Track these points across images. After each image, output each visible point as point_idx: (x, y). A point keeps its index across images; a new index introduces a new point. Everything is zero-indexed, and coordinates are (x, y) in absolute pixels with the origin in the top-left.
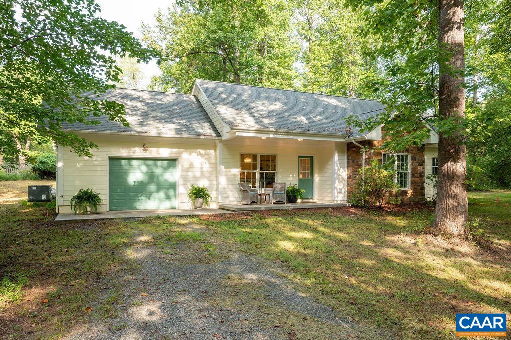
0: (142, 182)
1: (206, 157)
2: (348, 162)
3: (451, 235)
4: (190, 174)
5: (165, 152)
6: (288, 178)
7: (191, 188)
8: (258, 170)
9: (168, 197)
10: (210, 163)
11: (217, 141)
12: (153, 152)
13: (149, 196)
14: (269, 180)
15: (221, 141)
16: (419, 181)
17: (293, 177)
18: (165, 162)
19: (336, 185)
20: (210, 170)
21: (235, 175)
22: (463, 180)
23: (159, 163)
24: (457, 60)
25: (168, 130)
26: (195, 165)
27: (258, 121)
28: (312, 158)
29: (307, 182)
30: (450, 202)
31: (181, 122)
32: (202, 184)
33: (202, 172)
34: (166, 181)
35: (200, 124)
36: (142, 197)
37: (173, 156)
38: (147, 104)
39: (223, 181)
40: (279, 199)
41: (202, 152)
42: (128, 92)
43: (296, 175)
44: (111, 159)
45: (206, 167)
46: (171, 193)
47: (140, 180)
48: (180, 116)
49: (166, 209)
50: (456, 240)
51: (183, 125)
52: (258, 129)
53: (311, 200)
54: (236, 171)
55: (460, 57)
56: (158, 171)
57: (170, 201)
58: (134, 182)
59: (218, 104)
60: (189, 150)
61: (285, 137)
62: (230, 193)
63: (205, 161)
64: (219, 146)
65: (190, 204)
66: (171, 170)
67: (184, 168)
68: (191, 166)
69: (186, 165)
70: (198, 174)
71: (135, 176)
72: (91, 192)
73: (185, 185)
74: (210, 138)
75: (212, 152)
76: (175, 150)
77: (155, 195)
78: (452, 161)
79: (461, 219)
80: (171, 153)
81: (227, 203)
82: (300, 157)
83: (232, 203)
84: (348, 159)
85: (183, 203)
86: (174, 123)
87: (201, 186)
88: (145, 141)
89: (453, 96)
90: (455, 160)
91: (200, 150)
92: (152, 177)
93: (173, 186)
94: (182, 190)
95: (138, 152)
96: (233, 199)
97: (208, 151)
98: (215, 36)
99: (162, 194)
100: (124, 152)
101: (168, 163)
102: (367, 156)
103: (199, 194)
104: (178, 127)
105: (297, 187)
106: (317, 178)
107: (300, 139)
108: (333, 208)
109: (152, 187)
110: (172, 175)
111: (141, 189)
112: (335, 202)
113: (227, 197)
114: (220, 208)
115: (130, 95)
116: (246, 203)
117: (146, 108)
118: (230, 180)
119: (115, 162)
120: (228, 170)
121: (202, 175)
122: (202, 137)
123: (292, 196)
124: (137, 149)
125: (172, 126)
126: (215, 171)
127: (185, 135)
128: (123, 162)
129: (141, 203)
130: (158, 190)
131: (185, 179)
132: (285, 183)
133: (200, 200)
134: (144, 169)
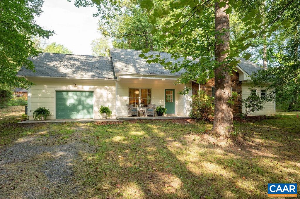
0: (74, 104)
1: (110, 90)
2: (193, 92)
4: (101, 100)
5: (87, 88)
6: (158, 102)
7: (101, 107)
8: (139, 98)
9: (89, 113)
10: (112, 94)
11: (115, 81)
12: (80, 87)
13: (78, 112)
14: (146, 104)
15: (117, 81)
17: (161, 101)
18: (87, 93)
19: (185, 106)
20: (113, 97)
21: (126, 101)
23: (84, 94)
25: (87, 76)
26: (104, 95)
27: (137, 69)
28: (174, 90)
29: (170, 105)
30: (220, 115)
31: (97, 71)
33: (108, 99)
34: (88, 104)
35: (108, 72)
36: (74, 112)
37: (91, 90)
38: (81, 62)
39: (118, 104)
40: (150, 114)
41: (108, 87)
42: (74, 56)
43: (163, 100)
44: (57, 91)
45: (110, 96)
46: (91, 110)
47: (73, 103)
48: (98, 68)
49: (88, 119)
50: (221, 138)
51: (97, 73)
53: (173, 115)
54: (126, 98)
55: (225, 24)
56: (83, 98)
57: (90, 114)
58: (70, 104)
59: (117, 61)
60: (100, 86)
61: (150, 78)
62: (123, 111)
63: (109, 92)
64: (116, 83)
65: (101, 116)
66: (91, 98)
67: (97, 97)
68: (101, 96)
69: (98, 95)
70: (105, 100)
71: (71, 100)
72: (44, 109)
73: (98, 106)
74: (110, 79)
75: (113, 88)
76: (92, 87)
77: (82, 111)
80: (90, 88)
81: (121, 116)
82: (166, 90)
83: (124, 116)
84: (193, 91)
85: (97, 116)
86: (93, 72)
87: (107, 106)
88: (75, 82)
91: (106, 87)
92: (80, 102)
93: (92, 107)
94: (96, 109)
95: (71, 88)
96: (125, 114)
97: (111, 87)
98: (135, 25)
99: (85, 111)
100: (64, 88)
101: (89, 94)
102: (201, 89)
103: (105, 110)
104: (94, 74)
105: (164, 107)
106: (177, 103)
107: (163, 79)
109: (80, 107)
111: (74, 108)
112: (185, 116)
113: (121, 112)
114: (117, 119)
115: (74, 58)
116: (130, 116)
117: (80, 64)
118: (122, 103)
119: (59, 93)
120: (122, 97)
121: (108, 101)
122: (106, 79)
123: (160, 112)
124: (71, 86)
125: (91, 74)
126: (115, 99)
127: (96, 78)
128: (64, 93)
129: (73, 115)
130: (83, 109)
131: (98, 102)
132: (155, 105)
133: (105, 114)
134: (75, 97)
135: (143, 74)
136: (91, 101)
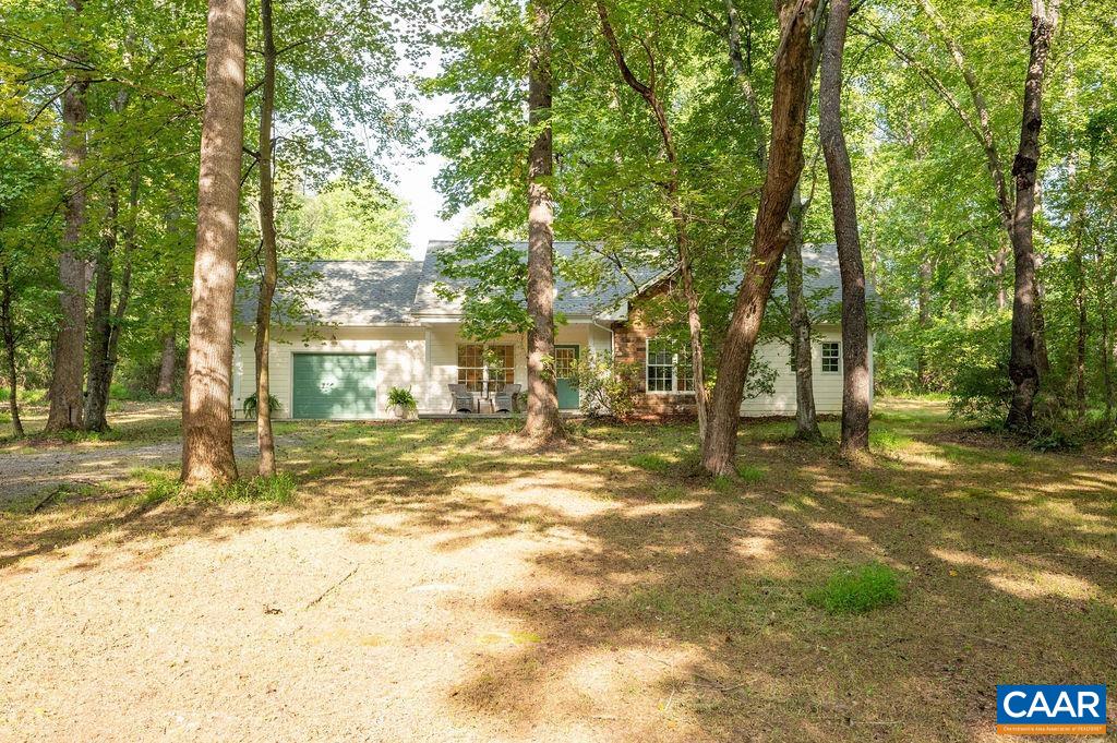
0: (337, 390)
4: (396, 376)
5: (363, 345)
7: (392, 391)
8: (484, 367)
9: (367, 406)
10: (420, 360)
11: (425, 329)
12: (346, 345)
13: (345, 405)
15: (428, 328)
18: (364, 359)
20: (423, 372)
21: (451, 376)
23: (357, 359)
25: (361, 318)
28: (577, 347)
31: (388, 306)
33: (413, 376)
34: (366, 388)
36: (337, 406)
37: (373, 350)
38: (358, 283)
40: (503, 407)
41: (410, 344)
44: (296, 355)
46: (371, 402)
47: (335, 388)
51: (386, 310)
54: (453, 370)
56: (356, 375)
57: (371, 409)
58: (328, 389)
63: (414, 358)
64: (428, 334)
65: (392, 413)
68: (397, 369)
69: (389, 366)
70: (406, 378)
71: (330, 380)
73: (386, 388)
75: (423, 343)
77: (353, 406)
80: (370, 346)
85: (384, 411)
86: (377, 308)
87: (408, 391)
88: (334, 333)
91: (407, 343)
93: (374, 394)
94: (384, 399)
95: (327, 346)
96: (447, 407)
97: (417, 342)
99: (361, 405)
100: (313, 347)
101: (369, 360)
103: (401, 398)
104: (379, 313)
109: (350, 396)
110: (372, 379)
111: (337, 397)
114: (419, 418)
115: (345, 271)
119: (301, 359)
120: (444, 368)
124: (326, 342)
125: (372, 312)
126: (428, 374)
127: (382, 323)
128: (315, 358)
130: (356, 400)
131: (387, 381)
133: (403, 407)
134: (339, 372)
136: (371, 381)
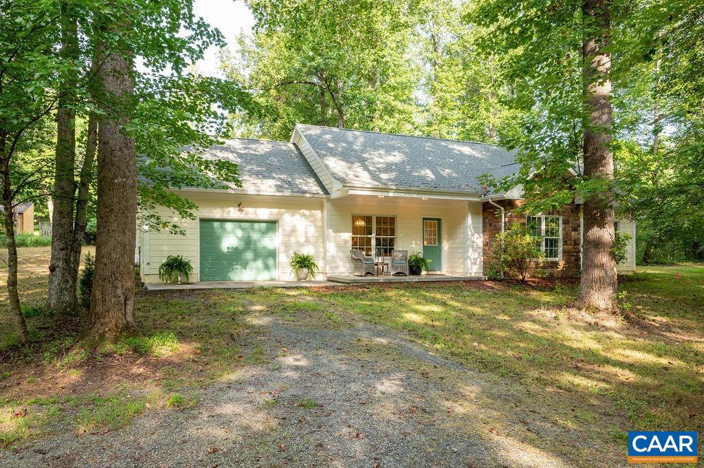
0: (236, 248)
1: (312, 219)
2: (484, 226)
3: (597, 310)
4: (293, 239)
5: (264, 213)
6: (410, 244)
7: (294, 256)
8: (373, 235)
9: (267, 267)
10: (316, 226)
11: (325, 200)
12: (250, 213)
13: (245, 266)
14: (386, 248)
15: (329, 200)
16: (574, 250)
17: (416, 243)
18: (264, 225)
19: (469, 254)
20: (317, 234)
21: (346, 241)
22: (611, 248)
23: (256, 225)
24: (603, 113)
25: (267, 187)
26: (298, 228)
27: (374, 176)
28: (439, 220)
29: (433, 250)
30: (597, 273)
31: (282, 176)
32: (307, 251)
33: (307, 237)
34: (265, 248)
35: (303, 179)
36: (237, 266)
37: (273, 218)
39: (332, 248)
40: (399, 271)
41: (306, 212)
43: (420, 242)
44: (203, 221)
45: (312, 231)
46: (271, 262)
47: (234, 246)
48: (279, 169)
49: (265, 281)
50: (601, 315)
51: (283, 181)
52: (375, 187)
53: (438, 273)
54: (347, 236)
55: (606, 110)
56: (255, 236)
57: (269, 271)
58: (228, 248)
59: (326, 155)
60: (291, 211)
61: (407, 195)
62: (341, 263)
63: (310, 223)
64: (327, 205)
65: (293, 275)
66: (270, 234)
67: (285, 233)
68: (294, 230)
69: (288, 229)
70: (302, 239)
71: (230, 240)
72: (181, 259)
73: (287, 252)
74: (316, 196)
75: (318, 213)
76: (275, 211)
77: (252, 264)
78: (598, 227)
79: (609, 291)
80: (271, 214)
81: (336, 274)
82: (424, 219)
83: (343, 275)
84: (483, 223)
85: (284, 274)
86: (274, 178)
87: (306, 254)
88: (241, 201)
89: (599, 154)
90: (602, 225)
91: (304, 211)
92: (248, 243)
93: (273, 254)
94: (284, 259)
95: (233, 213)
96: (344, 270)
97: (313, 212)
98: (314, 64)
99: (260, 263)
100: (217, 213)
101: (267, 227)
102: (507, 219)
103: (303, 263)
104: (279, 183)
105: (421, 256)
106: (446, 246)
107: (424, 197)
108: (464, 281)
109: (249, 255)
110: (272, 240)
111: (236, 257)
112: (469, 275)
113: (337, 267)
114: (329, 280)
116: (359, 274)
117: (240, 160)
118: (339, 246)
119: (207, 225)
120: (338, 234)
121: (307, 241)
122: (308, 195)
123: (415, 267)
124: (231, 209)
125: (272, 182)
126: (323, 237)
127: (287, 193)
128: (216, 224)
129: (236, 273)
130: (255, 259)
131: (287, 245)
132: (407, 251)
133: (305, 270)
134: (239, 233)
135: (395, 188)
136: (271, 242)
